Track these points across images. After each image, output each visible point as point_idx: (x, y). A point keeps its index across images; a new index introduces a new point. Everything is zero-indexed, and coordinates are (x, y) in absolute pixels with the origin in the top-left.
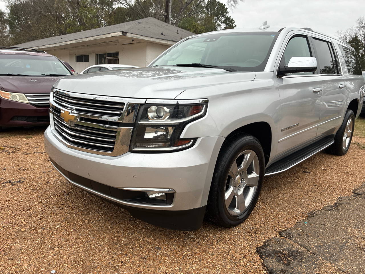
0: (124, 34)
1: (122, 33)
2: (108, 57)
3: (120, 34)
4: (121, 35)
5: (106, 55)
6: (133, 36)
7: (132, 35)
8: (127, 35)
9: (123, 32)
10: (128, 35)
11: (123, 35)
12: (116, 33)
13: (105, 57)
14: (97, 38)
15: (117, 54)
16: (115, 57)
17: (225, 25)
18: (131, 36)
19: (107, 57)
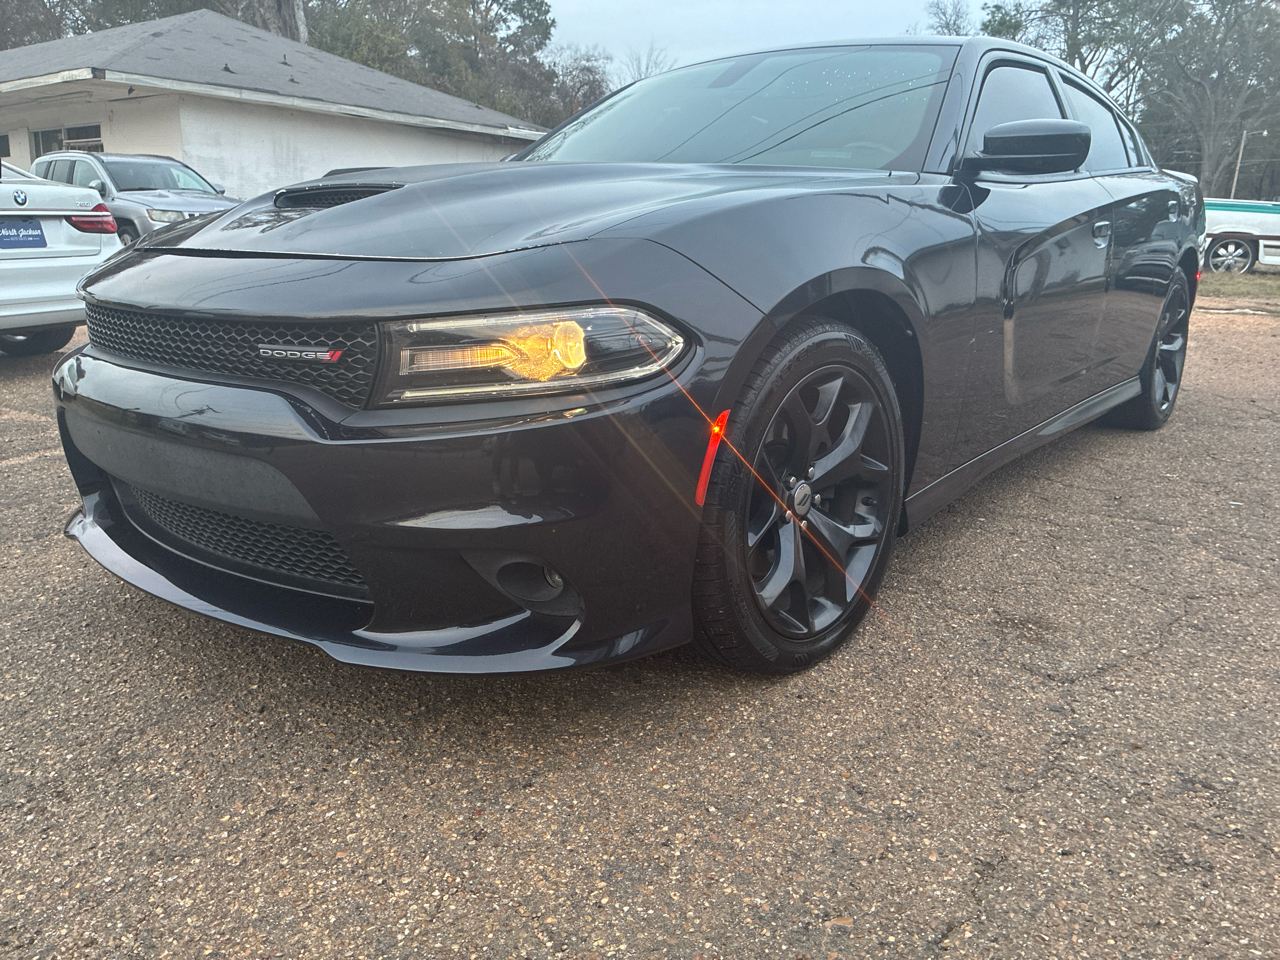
0: (97, 73)
1: (93, 72)
2: (69, 139)
3: (86, 74)
4: (88, 77)
5: (63, 136)
6: (127, 79)
7: (124, 75)
8: (107, 76)
9: (94, 70)
10: (110, 76)
11: (95, 77)
12: (74, 72)
13: (62, 140)
14: (20, 85)
15: (96, 131)
16: (92, 141)
17: (518, 19)
18: (122, 79)
19: (65, 142)
